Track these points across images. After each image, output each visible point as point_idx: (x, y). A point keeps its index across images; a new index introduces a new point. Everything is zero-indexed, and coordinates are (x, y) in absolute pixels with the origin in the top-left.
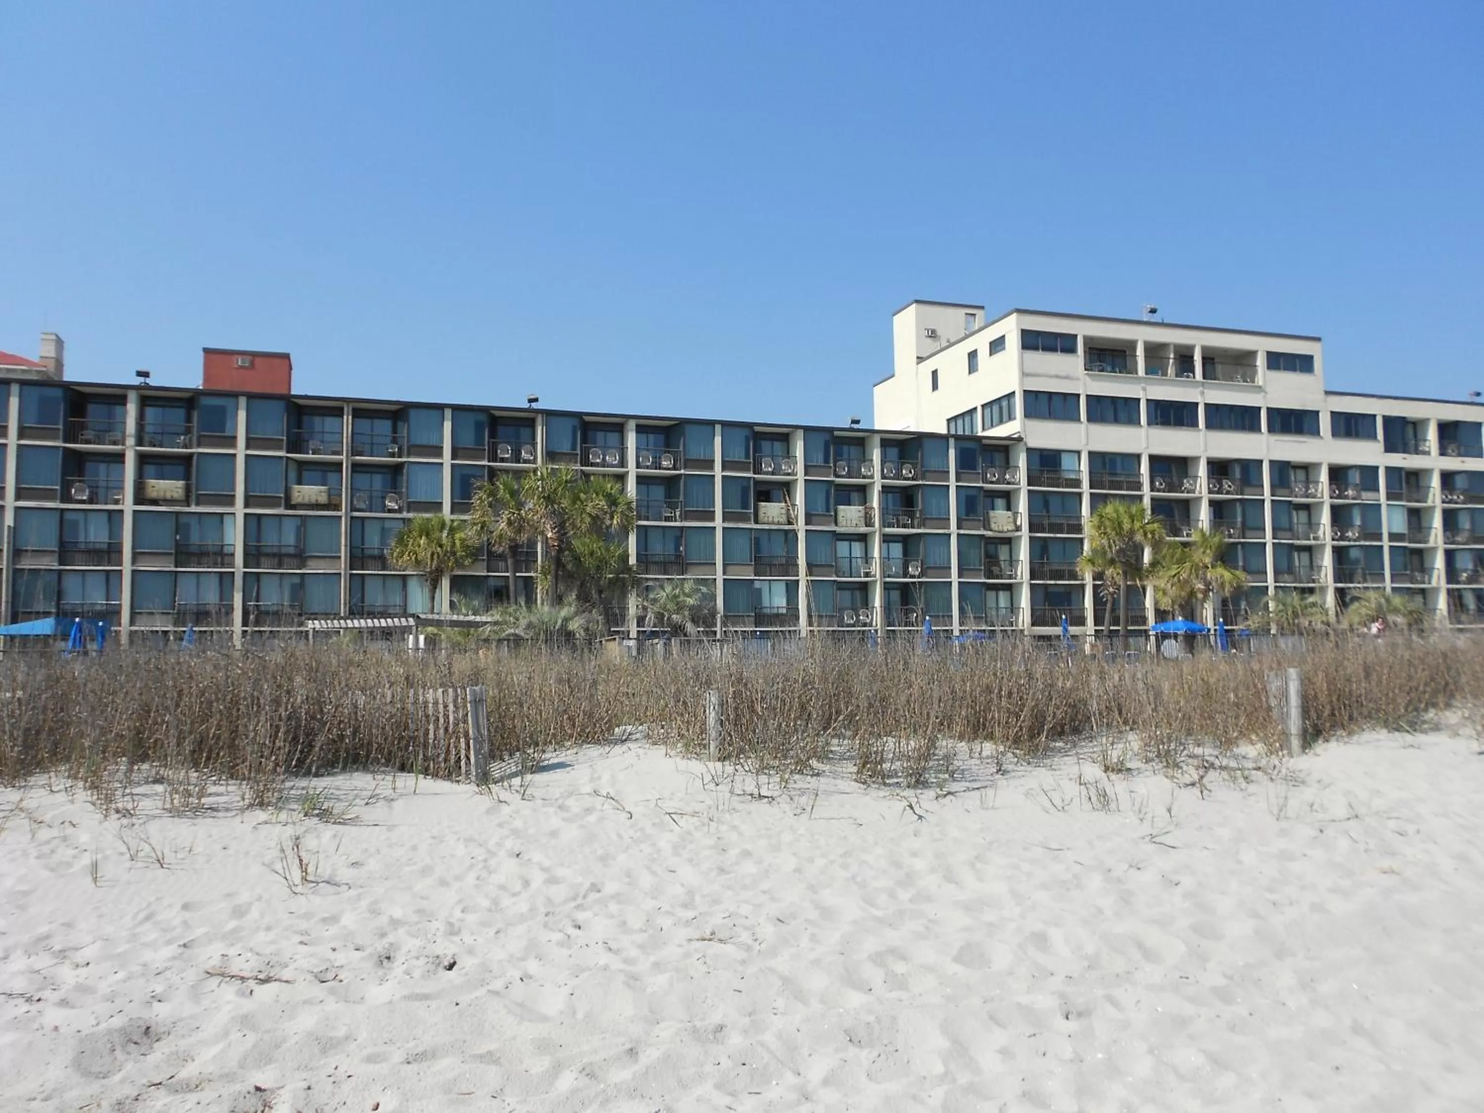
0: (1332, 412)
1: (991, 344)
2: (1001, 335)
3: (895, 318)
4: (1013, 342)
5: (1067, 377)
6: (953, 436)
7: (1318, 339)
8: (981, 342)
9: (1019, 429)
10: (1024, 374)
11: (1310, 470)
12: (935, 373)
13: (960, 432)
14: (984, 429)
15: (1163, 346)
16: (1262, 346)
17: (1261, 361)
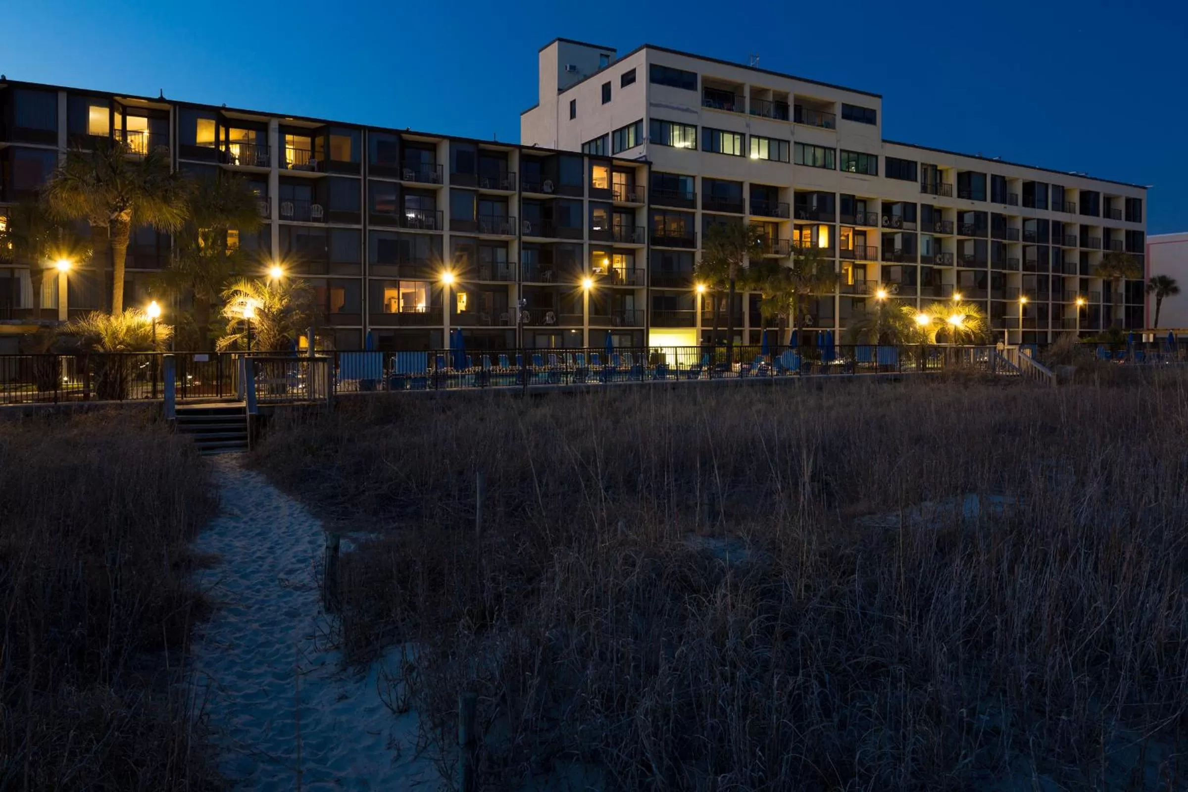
0: (886, 157)
1: (623, 77)
2: (632, 68)
3: (541, 54)
4: (642, 76)
5: (687, 110)
6: (587, 155)
7: (880, 97)
8: (613, 75)
9: (644, 154)
10: (650, 105)
11: (868, 203)
12: (573, 104)
13: (593, 152)
14: (613, 153)
15: (763, 91)
16: (838, 98)
17: (838, 111)
